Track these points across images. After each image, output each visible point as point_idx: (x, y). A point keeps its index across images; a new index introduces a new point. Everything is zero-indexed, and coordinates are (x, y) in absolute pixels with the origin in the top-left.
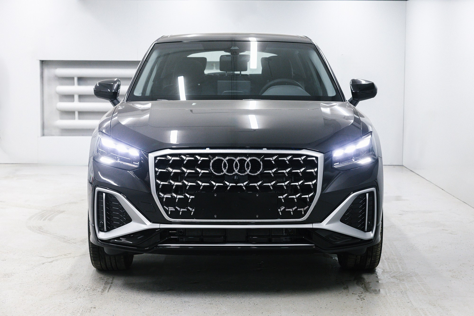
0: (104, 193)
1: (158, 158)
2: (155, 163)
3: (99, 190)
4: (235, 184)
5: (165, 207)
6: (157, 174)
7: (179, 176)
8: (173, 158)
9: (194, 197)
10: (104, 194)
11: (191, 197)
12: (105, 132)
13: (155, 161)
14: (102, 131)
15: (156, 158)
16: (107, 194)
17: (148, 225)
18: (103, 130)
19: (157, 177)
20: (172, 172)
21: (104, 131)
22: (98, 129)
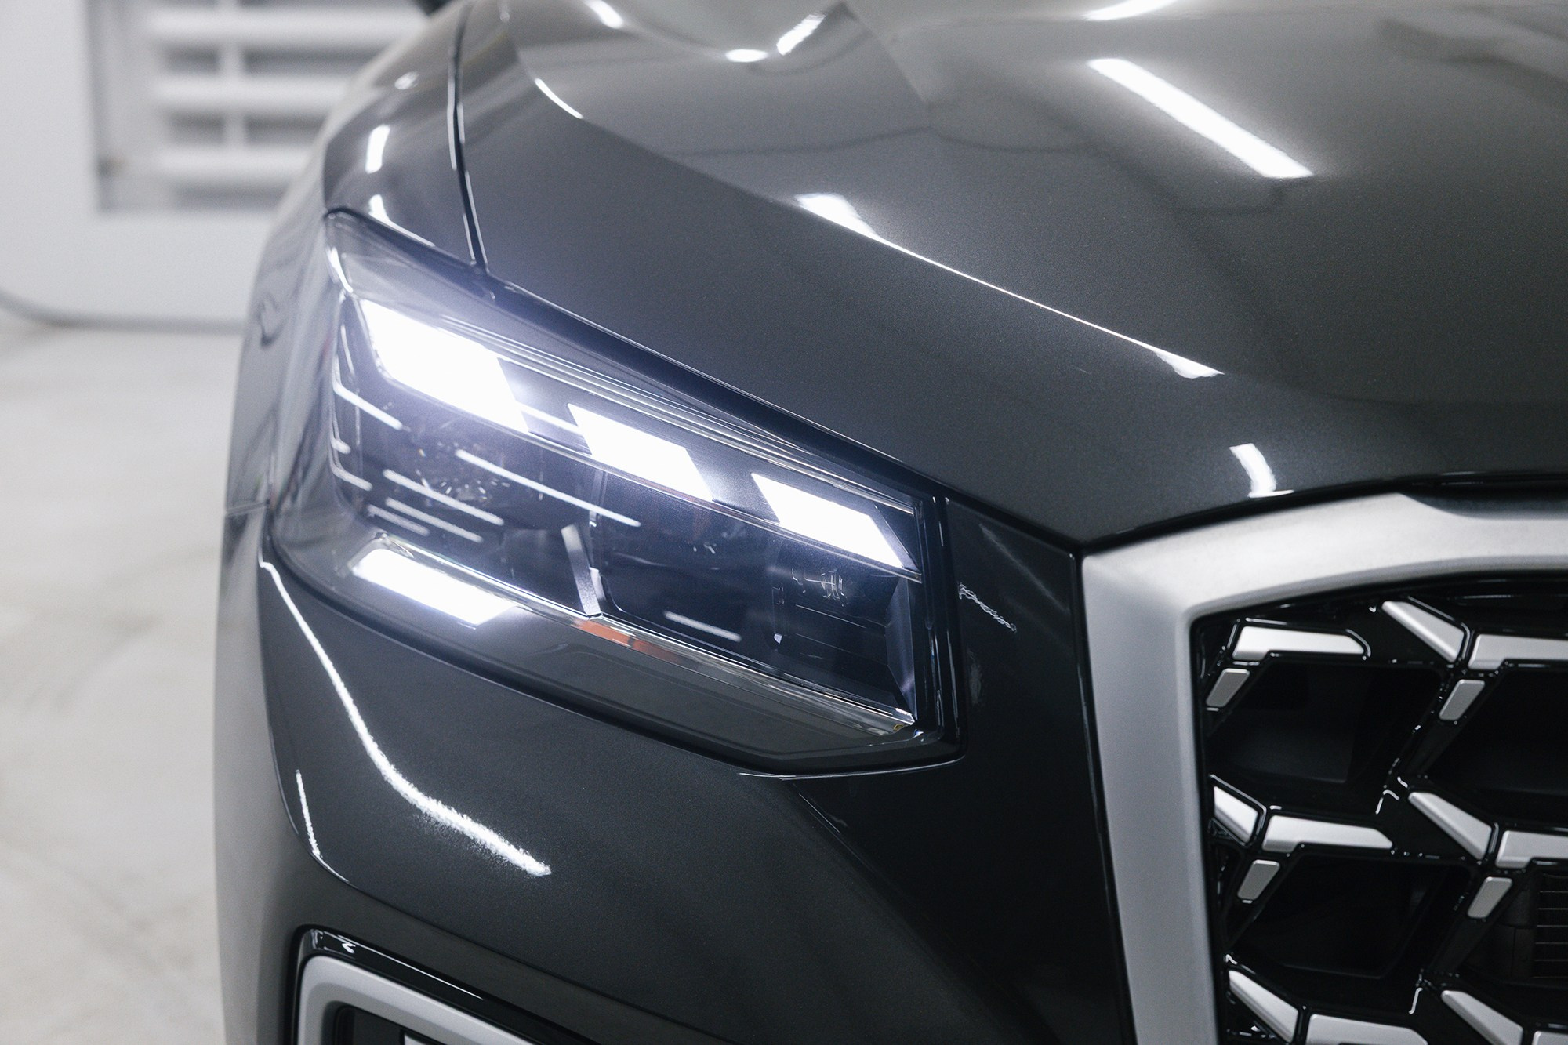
1: (1256, 641)
6: (1250, 891)
12: (393, 217)
13: (1201, 688)
14: (362, 210)
18: (365, 201)
21: (378, 209)
22: (319, 194)
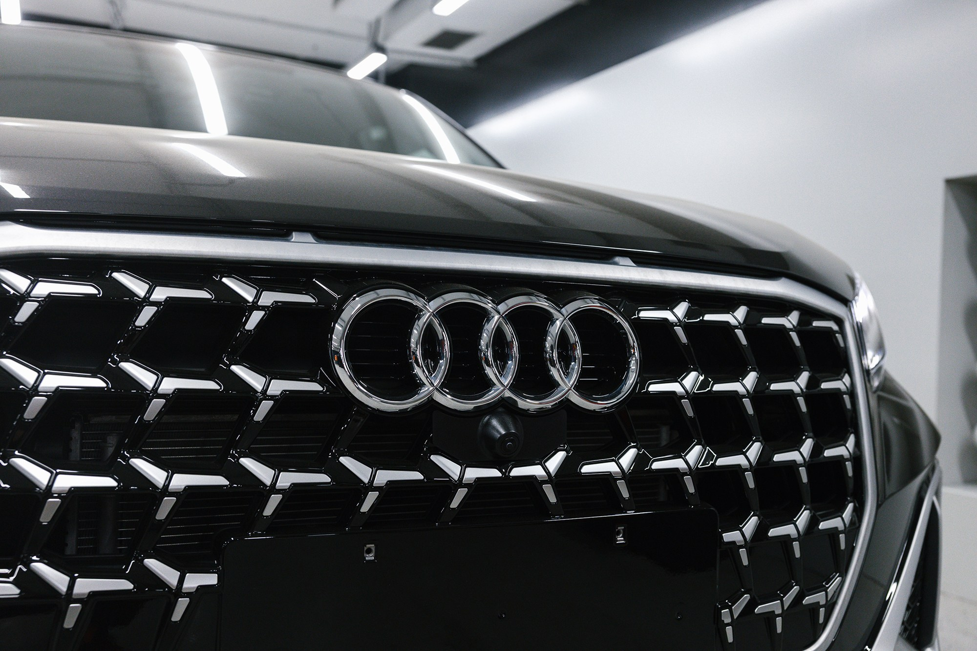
4: (495, 473)
7: (77, 425)
8: (44, 289)
9: (211, 579)
11: (193, 581)
20: (35, 390)
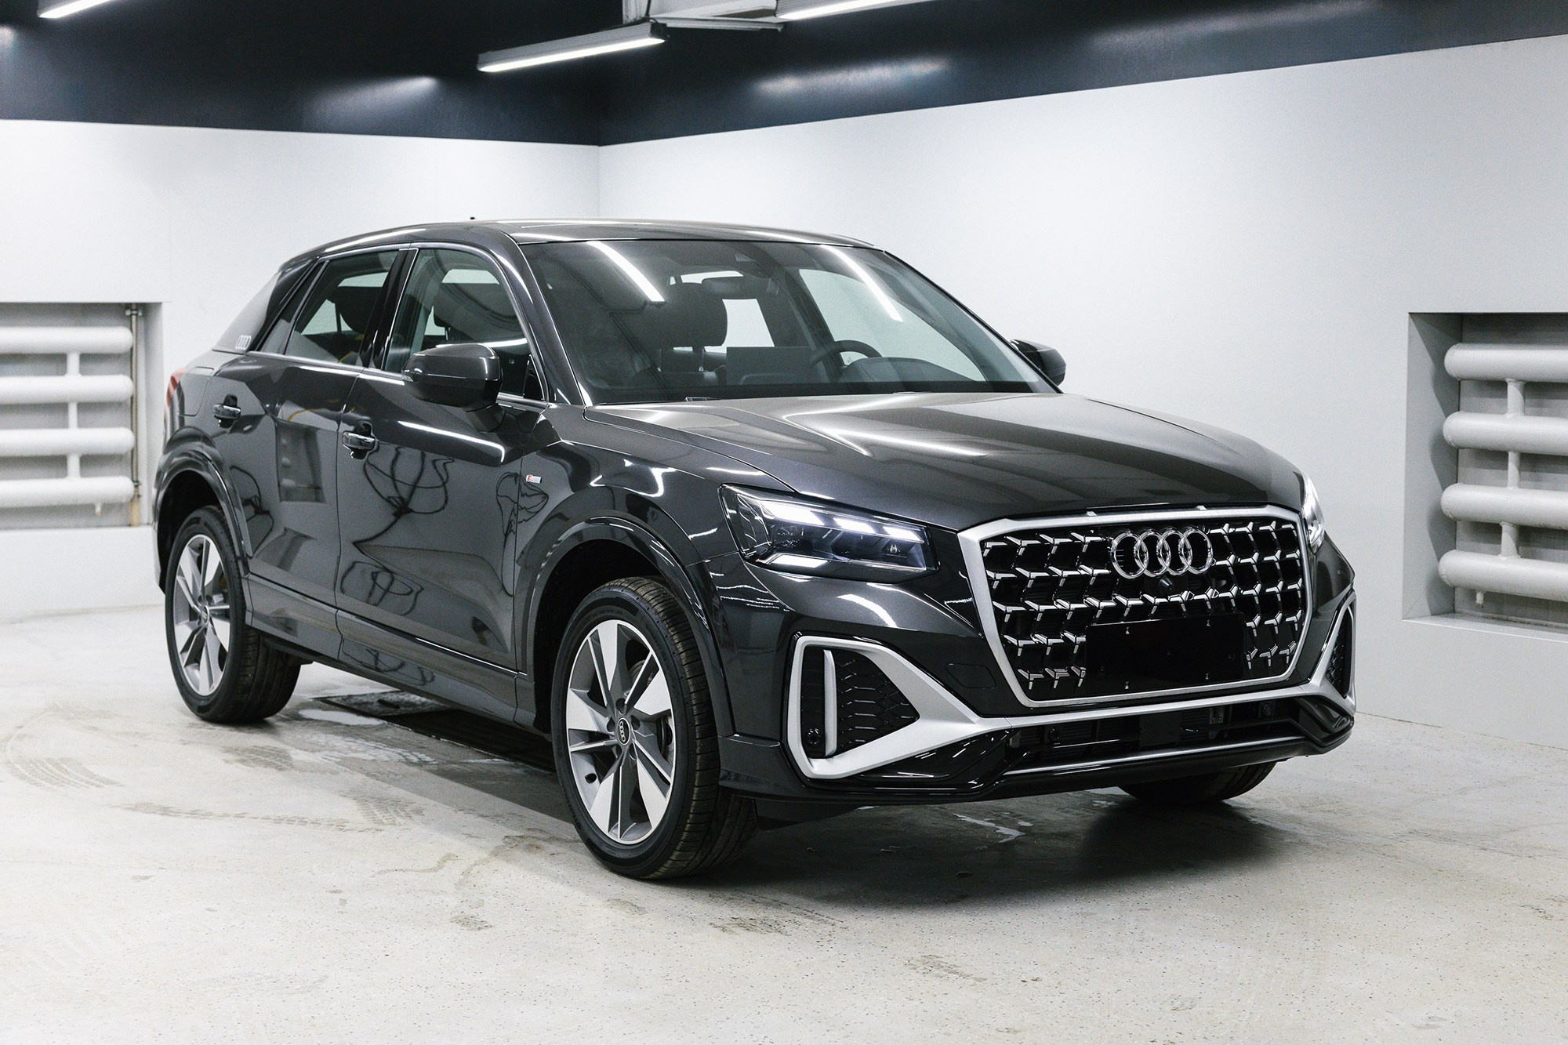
0: (828, 648)
1: (989, 545)
2: (983, 557)
3: (809, 644)
4: (1165, 600)
5: (1020, 671)
6: (995, 587)
8: (1025, 542)
9: (1083, 639)
10: (828, 654)
11: (1079, 639)
13: (982, 552)
15: (982, 543)
16: (837, 652)
17: (977, 726)
19: (995, 595)
